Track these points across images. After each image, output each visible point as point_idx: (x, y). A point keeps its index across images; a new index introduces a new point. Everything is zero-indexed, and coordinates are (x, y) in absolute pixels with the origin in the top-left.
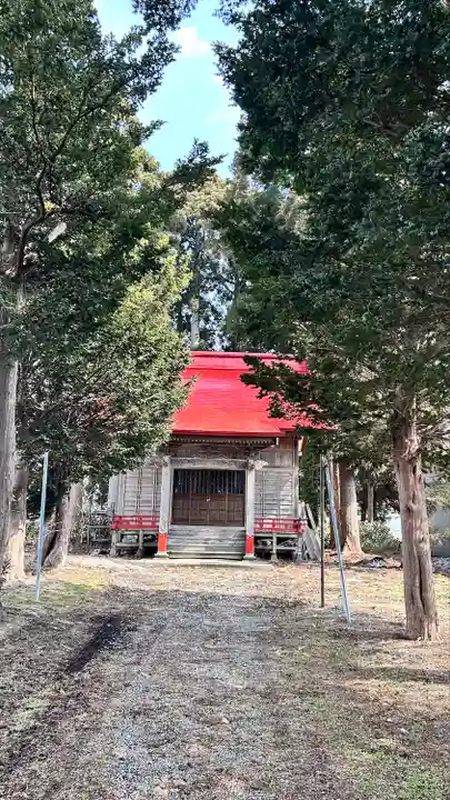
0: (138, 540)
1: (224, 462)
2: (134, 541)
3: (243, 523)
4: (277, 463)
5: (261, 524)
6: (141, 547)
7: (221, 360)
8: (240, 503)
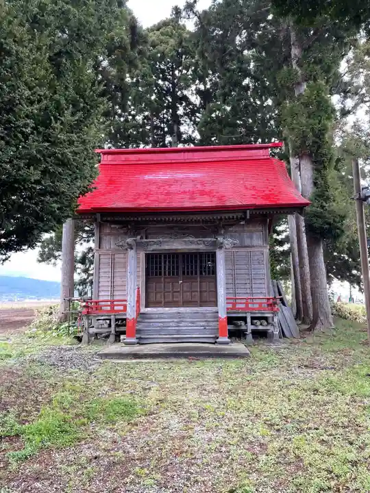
0: (110, 325)
1: (192, 242)
2: (106, 326)
3: (215, 304)
4: (247, 242)
5: (234, 304)
6: (113, 332)
7: (191, 154)
8: (212, 284)
